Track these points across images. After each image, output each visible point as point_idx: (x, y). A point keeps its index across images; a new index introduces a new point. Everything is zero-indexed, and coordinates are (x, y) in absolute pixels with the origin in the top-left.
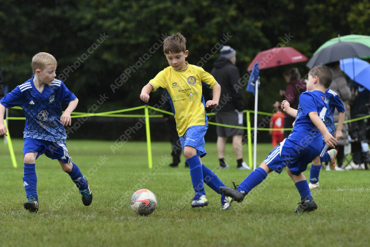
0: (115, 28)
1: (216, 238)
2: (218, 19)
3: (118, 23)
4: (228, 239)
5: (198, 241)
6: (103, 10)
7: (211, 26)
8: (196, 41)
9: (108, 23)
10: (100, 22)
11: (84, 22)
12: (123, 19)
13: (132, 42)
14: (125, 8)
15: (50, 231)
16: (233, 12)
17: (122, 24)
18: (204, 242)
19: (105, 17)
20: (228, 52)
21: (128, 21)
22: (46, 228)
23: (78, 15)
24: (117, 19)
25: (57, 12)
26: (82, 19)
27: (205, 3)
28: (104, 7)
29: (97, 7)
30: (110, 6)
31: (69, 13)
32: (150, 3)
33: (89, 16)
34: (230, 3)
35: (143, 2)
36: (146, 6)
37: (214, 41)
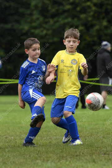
0: (41, 34)
1: (100, 147)
2: (97, 27)
3: (42, 31)
4: (107, 148)
5: (90, 149)
6: (34, 24)
7: (94, 31)
8: (85, 40)
9: (37, 31)
10: (33, 31)
11: (24, 31)
12: (45, 28)
13: (51, 41)
14: (46, 23)
15: (9, 146)
16: (105, 23)
17: (45, 32)
18: (94, 150)
19: (35, 28)
20: (106, 45)
21: (48, 30)
22: (7, 144)
23: (21, 27)
24: (42, 29)
25: (9, 26)
26: (23, 29)
27: (90, 19)
28: (35, 22)
29: (31, 23)
30: (38, 22)
31: (16, 26)
32: (60, 19)
33: (26, 28)
34: (103, 18)
35: (56, 19)
36: (57, 21)
37: (96, 39)
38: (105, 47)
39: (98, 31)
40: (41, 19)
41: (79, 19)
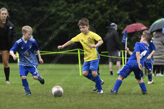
1: (109, 105)
2: (109, 11)
3: (66, 14)
4: (114, 106)
5: (101, 107)
6: (60, 8)
7: (107, 14)
8: (100, 21)
9: (62, 14)
10: (59, 13)
11: (52, 13)
12: (68, 11)
13: (73, 21)
14: (69, 7)
15: (38, 103)
16: (116, 8)
17: (68, 14)
18: (104, 107)
19: (61, 11)
20: (114, 25)
21: (70, 13)
23: (49, 10)
24: (66, 12)
25: (40, 9)
26: (51, 11)
27: (104, 5)
28: (60, 6)
29: (57, 7)
30: (63, 6)
31: (45, 9)
32: (80, 5)
33: (54, 10)
34: (115, 4)
35: (77, 4)
36: (78, 6)
37: (108, 20)
38: (113, 27)
39: (110, 14)
40: (66, 4)
41: (95, 4)
